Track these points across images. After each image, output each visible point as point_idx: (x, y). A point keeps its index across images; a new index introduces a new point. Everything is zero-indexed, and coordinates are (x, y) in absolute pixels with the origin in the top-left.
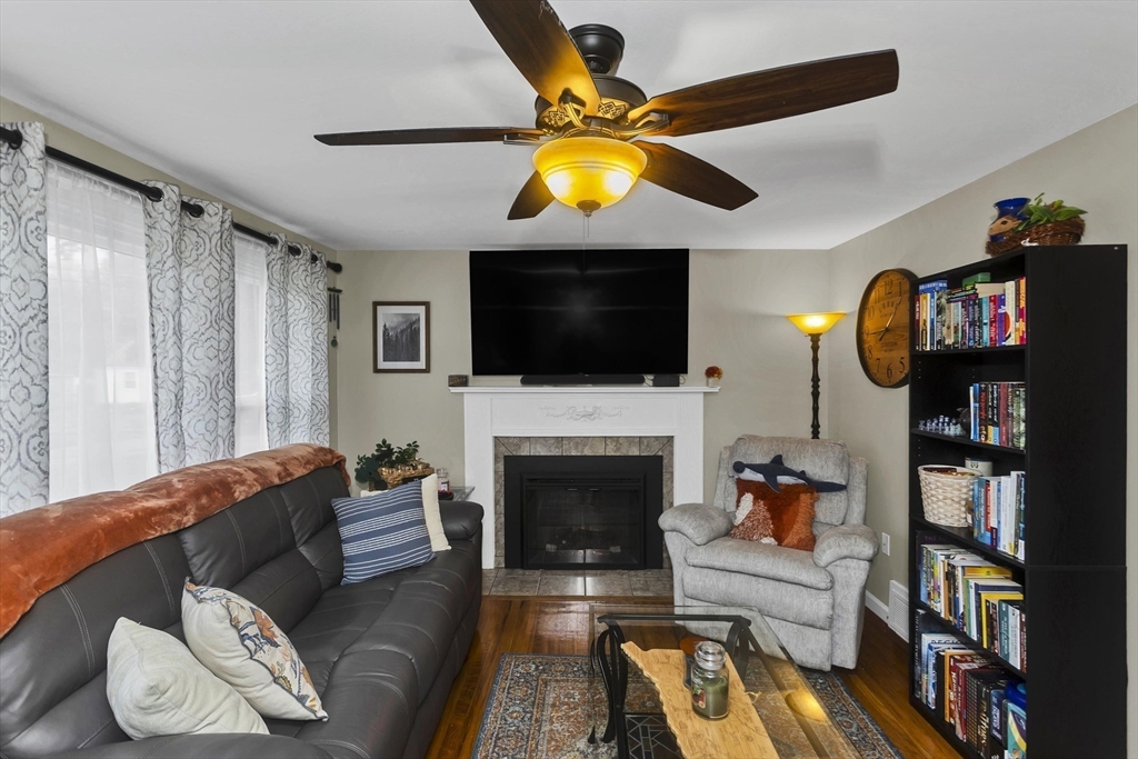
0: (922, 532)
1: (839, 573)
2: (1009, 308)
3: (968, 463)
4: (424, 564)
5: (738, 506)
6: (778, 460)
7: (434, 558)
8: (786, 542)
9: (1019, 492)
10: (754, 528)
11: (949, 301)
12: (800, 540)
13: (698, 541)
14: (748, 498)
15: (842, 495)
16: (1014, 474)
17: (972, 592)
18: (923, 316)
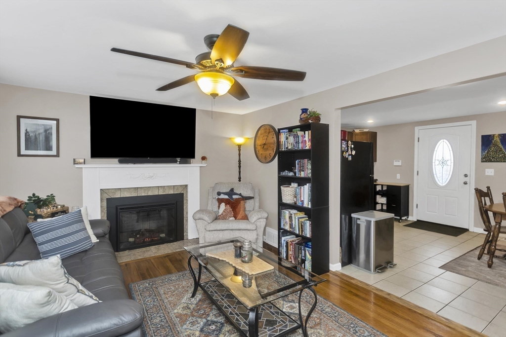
0: (282, 206)
1: (258, 224)
2: (307, 139)
3: (292, 184)
4: (89, 249)
5: (219, 208)
6: (232, 190)
7: (94, 246)
8: (238, 218)
9: (309, 189)
10: (226, 215)
11: (289, 136)
12: (242, 217)
13: (209, 222)
14: (223, 205)
15: (252, 200)
16: (307, 184)
17: (297, 220)
18: (282, 140)
